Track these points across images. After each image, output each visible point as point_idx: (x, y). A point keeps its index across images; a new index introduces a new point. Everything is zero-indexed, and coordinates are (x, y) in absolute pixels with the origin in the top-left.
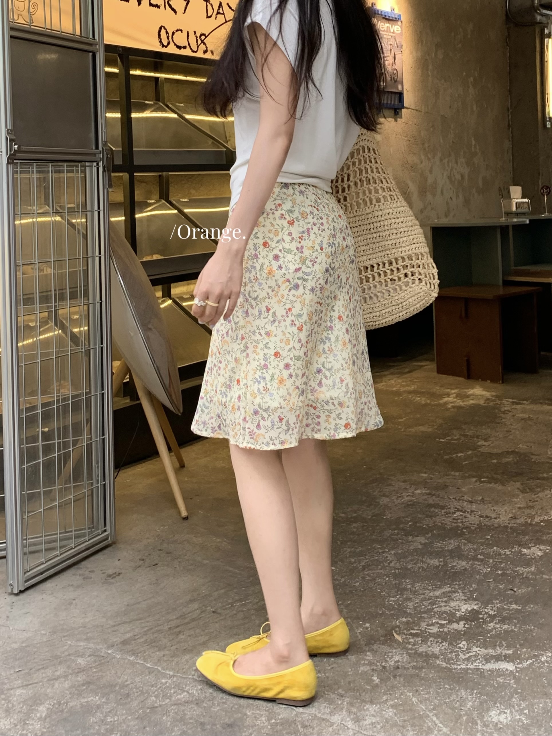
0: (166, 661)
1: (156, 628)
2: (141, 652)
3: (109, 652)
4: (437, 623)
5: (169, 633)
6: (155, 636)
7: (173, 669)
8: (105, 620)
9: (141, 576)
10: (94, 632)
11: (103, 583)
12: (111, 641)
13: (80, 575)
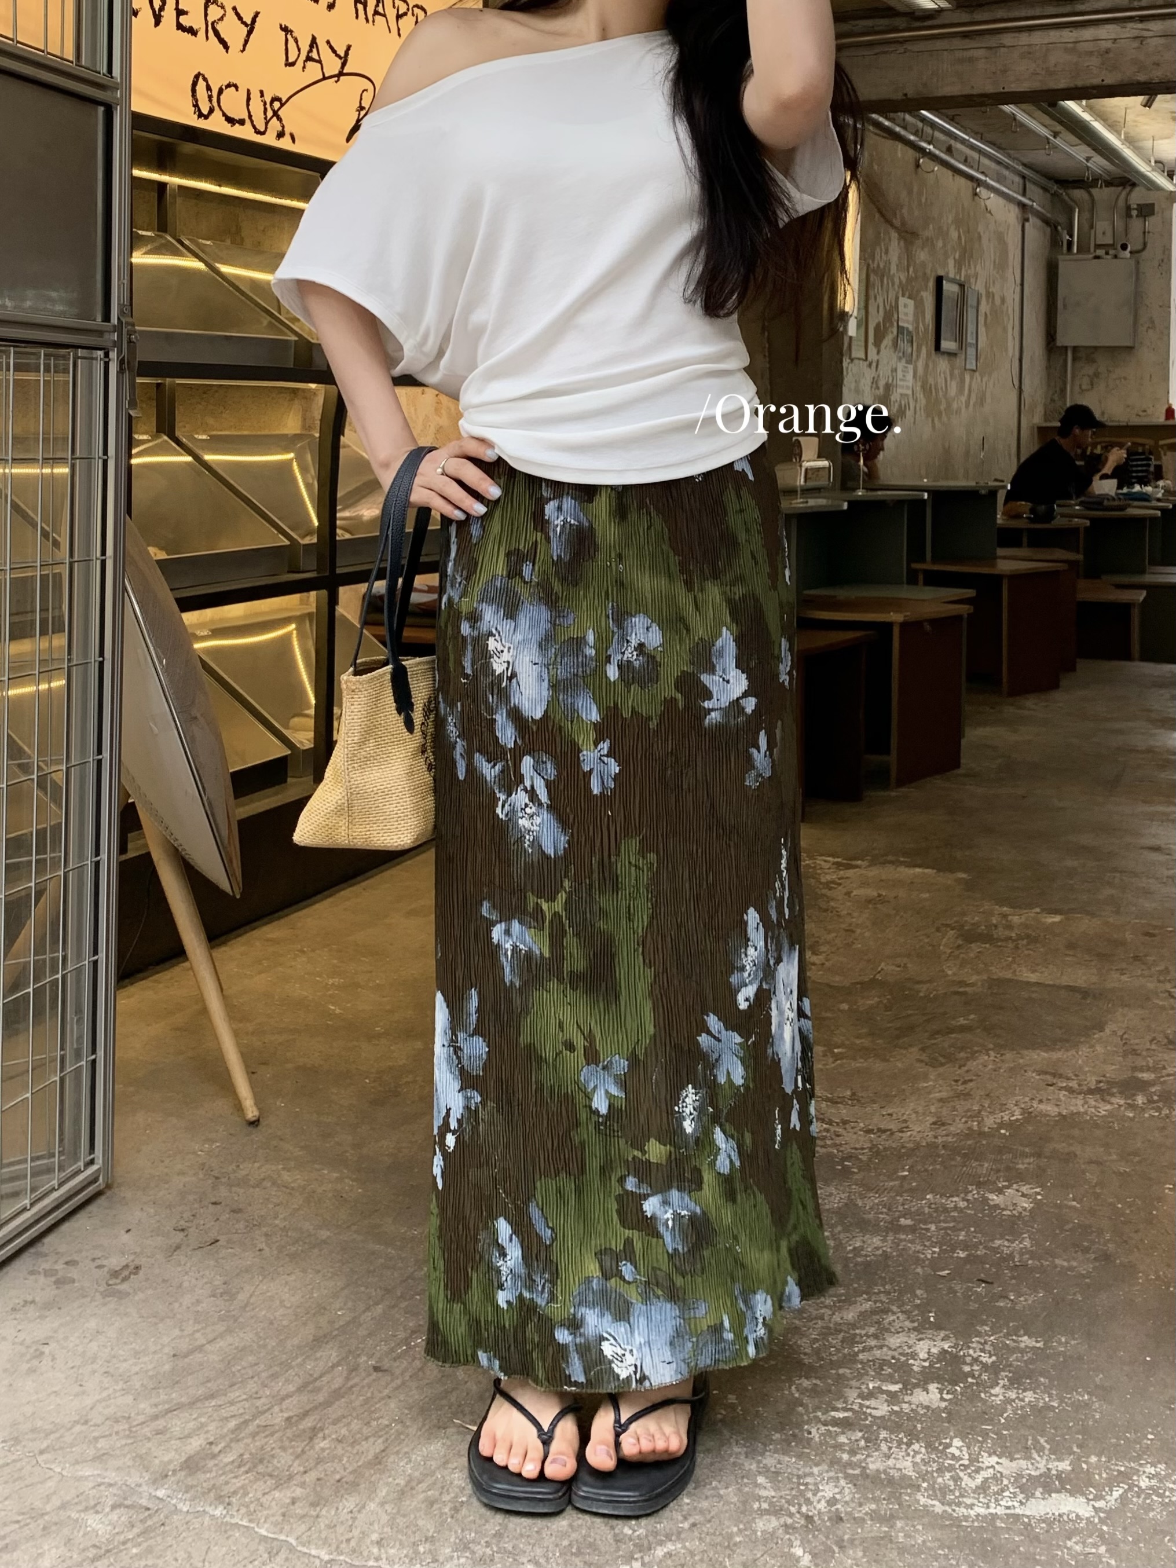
0: (304, 1516)
1: (257, 1421)
2: (235, 1493)
3: (161, 1493)
4: (883, 1392)
5: (289, 1433)
6: (258, 1444)
7: (326, 1542)
8: (129, 1399)
9: (187, 1273)
10: (111, 1435)
11: (105, 1295)
12: (157, 1461)
13: (47, 1273)
